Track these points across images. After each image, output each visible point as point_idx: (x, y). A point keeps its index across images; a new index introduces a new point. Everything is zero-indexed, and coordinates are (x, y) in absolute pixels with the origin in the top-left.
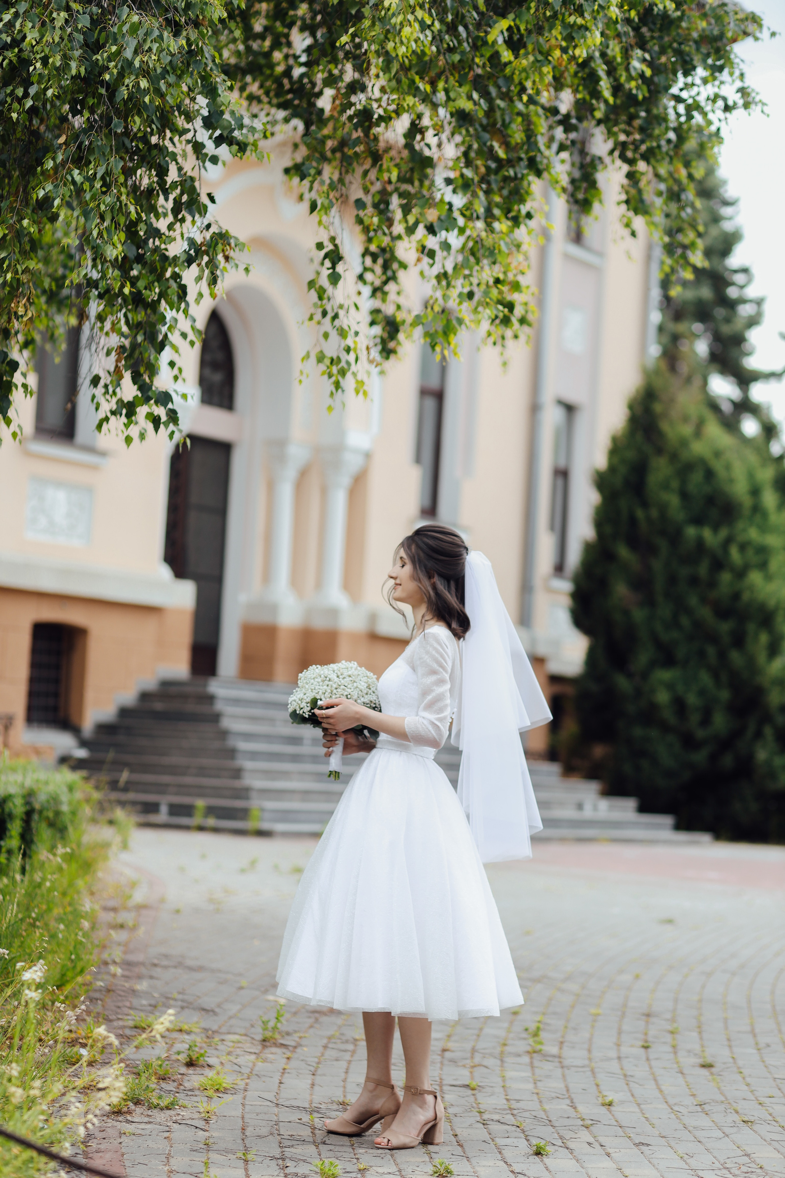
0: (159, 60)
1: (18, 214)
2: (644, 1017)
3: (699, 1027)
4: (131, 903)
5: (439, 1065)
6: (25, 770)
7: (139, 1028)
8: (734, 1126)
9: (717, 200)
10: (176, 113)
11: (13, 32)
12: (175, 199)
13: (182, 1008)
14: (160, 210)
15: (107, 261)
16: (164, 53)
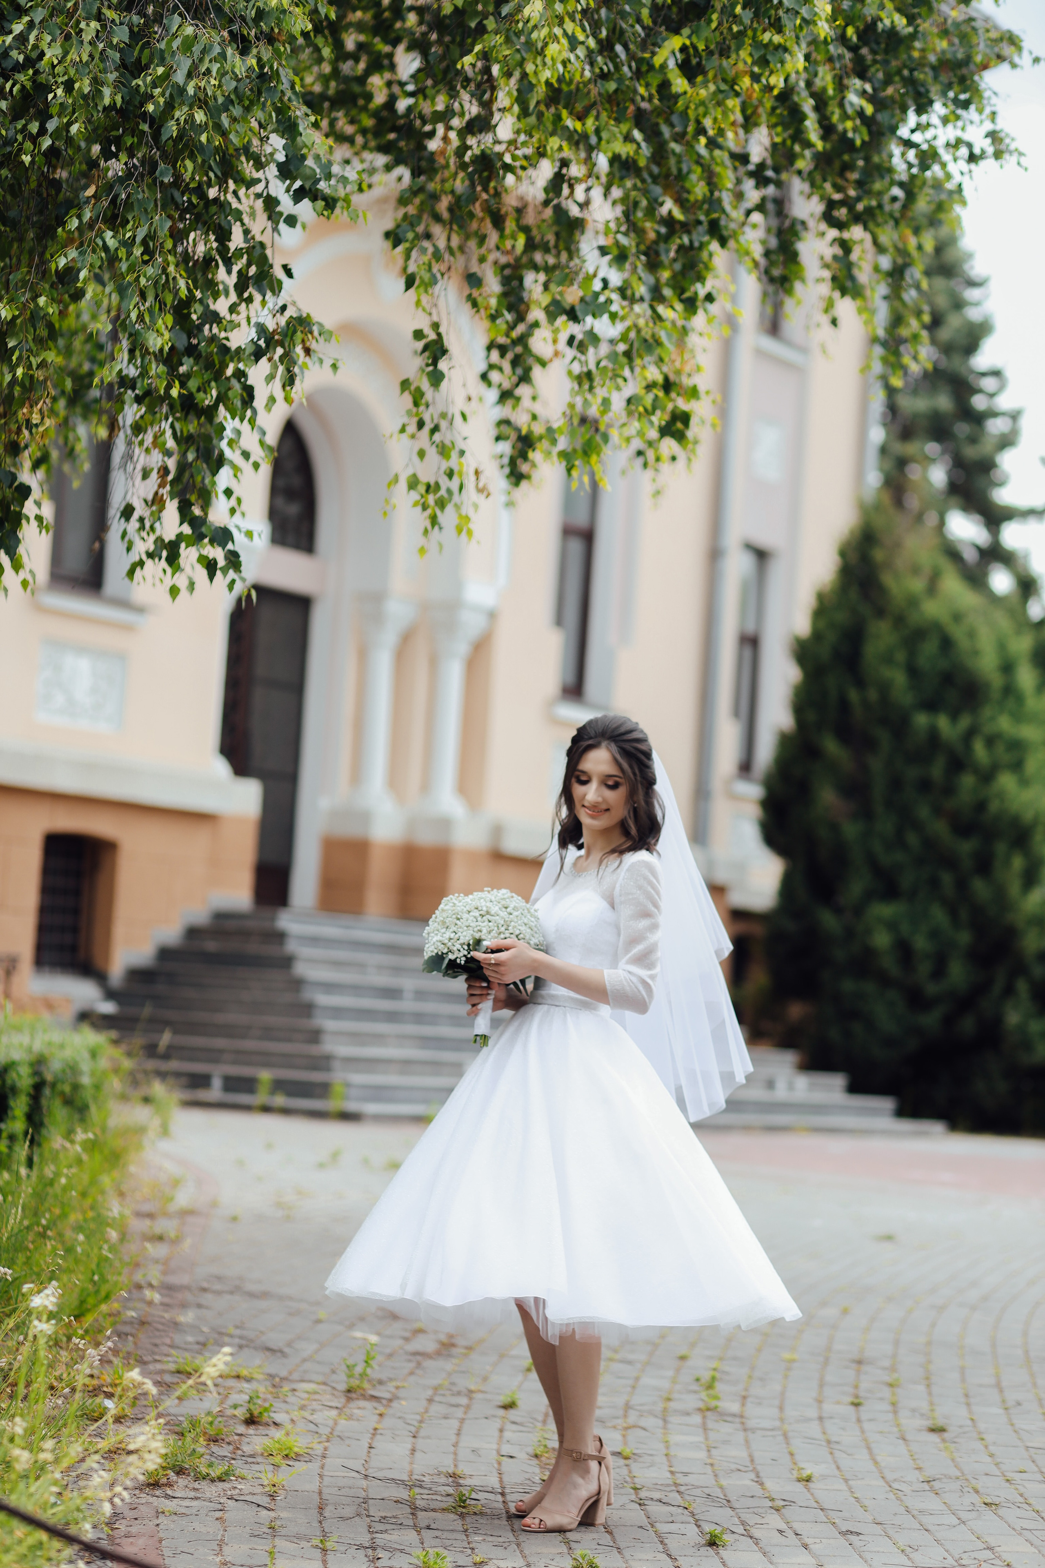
0: (220, 86)
1: (32, 289)
2: (854, 1365)
3: (927, 1378)
4: (173, 1208)
6: (33, 1029)
7: (183, 1373)
8: (973, 1508)
9: (960, 279)
10: (243, 158)
11: (26, 47)
12: (239, 272)
13: (241, 1347)
14: (220, 287)
15: (149, 354)
16: (228, 77)
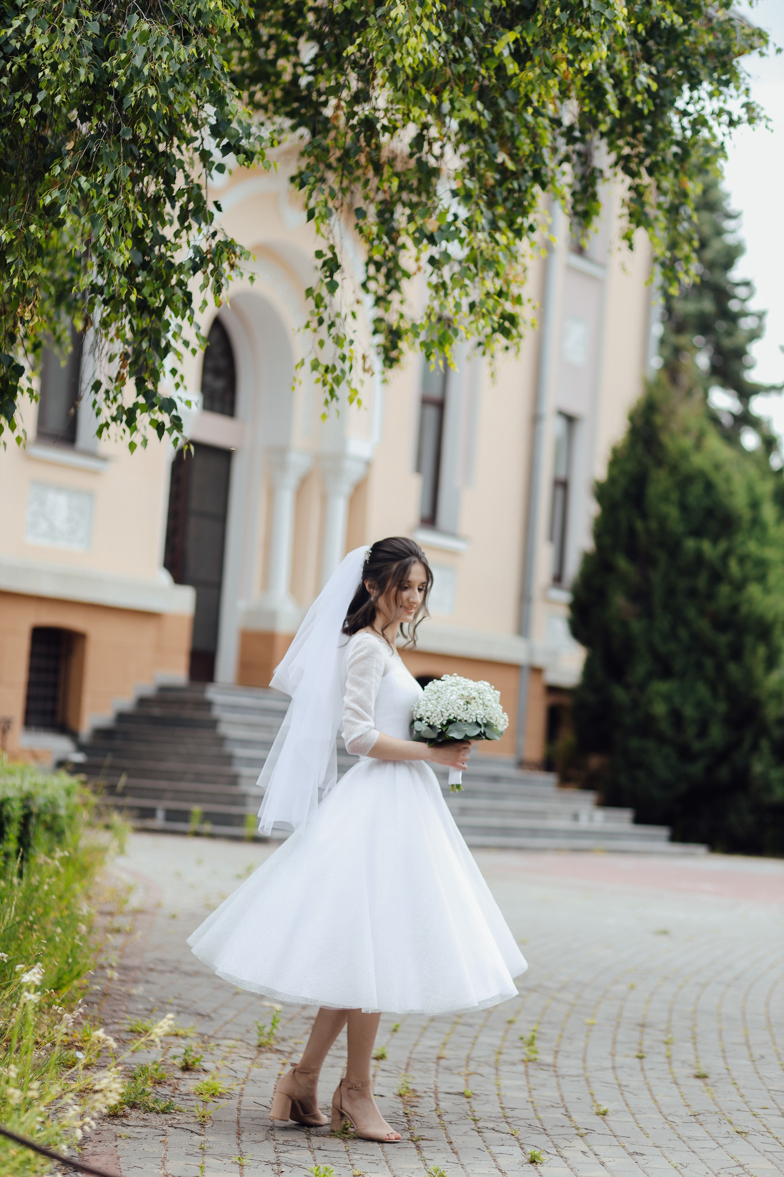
0: (168, 68)
1: (25, 219)
2: (639, 1028)
3: (694, 1038)
4: (127, 908)
5: (434, 1073)
6: (23, 775)
7: (136, 1033)
8: (728, 1136)
9: (720, 213)
10: (184, 121)
11: (23, 38)
12: (181, 207)
13: (179, 1013)
14: (167, 218)
15: (114, 268)
16: (174, 61)
